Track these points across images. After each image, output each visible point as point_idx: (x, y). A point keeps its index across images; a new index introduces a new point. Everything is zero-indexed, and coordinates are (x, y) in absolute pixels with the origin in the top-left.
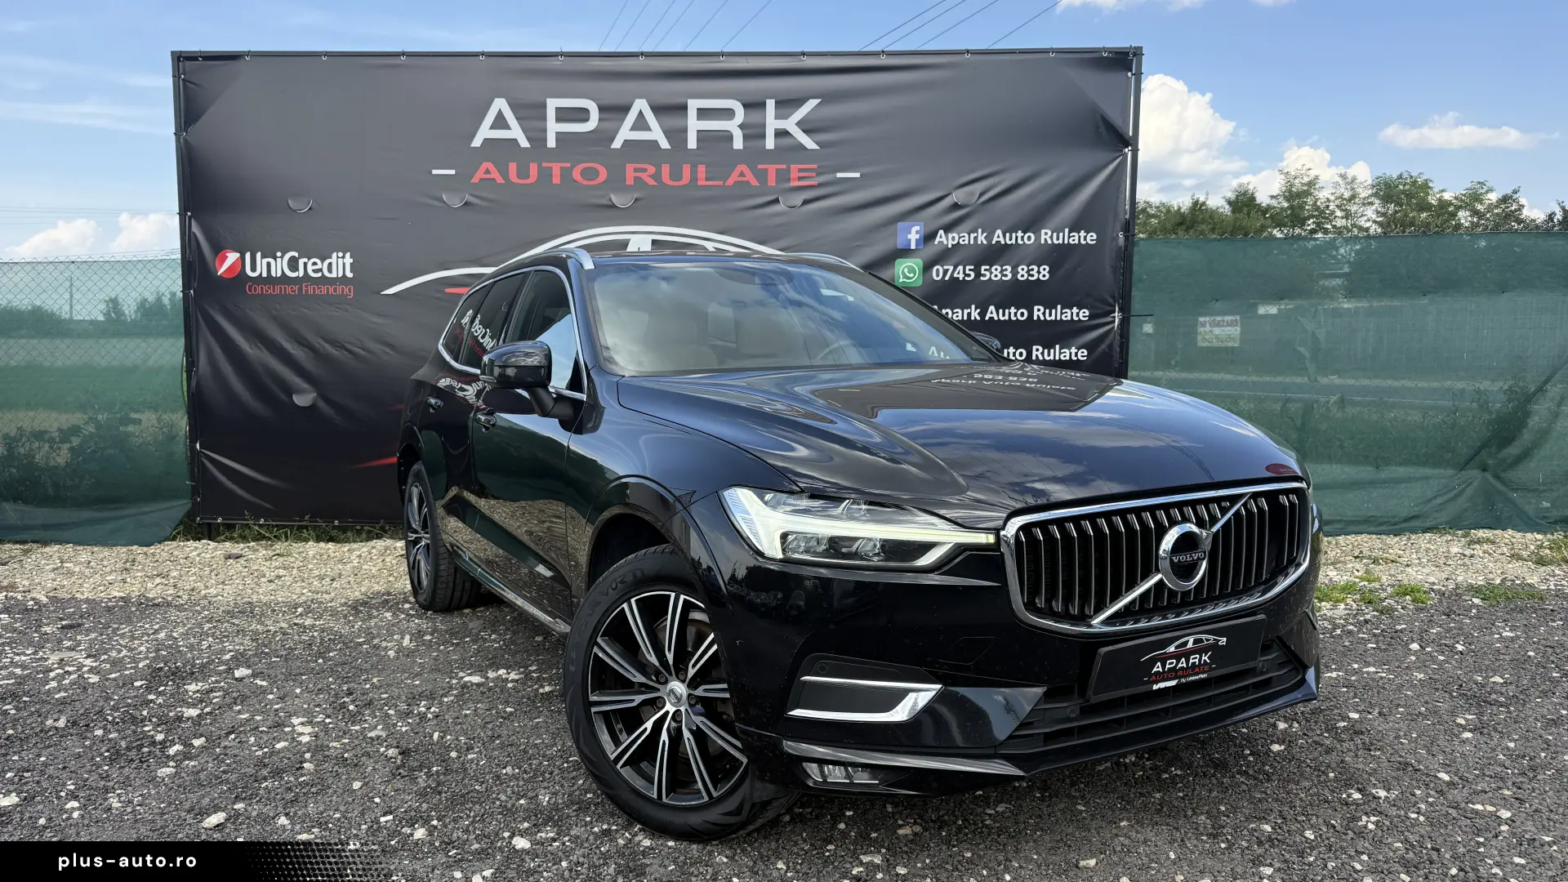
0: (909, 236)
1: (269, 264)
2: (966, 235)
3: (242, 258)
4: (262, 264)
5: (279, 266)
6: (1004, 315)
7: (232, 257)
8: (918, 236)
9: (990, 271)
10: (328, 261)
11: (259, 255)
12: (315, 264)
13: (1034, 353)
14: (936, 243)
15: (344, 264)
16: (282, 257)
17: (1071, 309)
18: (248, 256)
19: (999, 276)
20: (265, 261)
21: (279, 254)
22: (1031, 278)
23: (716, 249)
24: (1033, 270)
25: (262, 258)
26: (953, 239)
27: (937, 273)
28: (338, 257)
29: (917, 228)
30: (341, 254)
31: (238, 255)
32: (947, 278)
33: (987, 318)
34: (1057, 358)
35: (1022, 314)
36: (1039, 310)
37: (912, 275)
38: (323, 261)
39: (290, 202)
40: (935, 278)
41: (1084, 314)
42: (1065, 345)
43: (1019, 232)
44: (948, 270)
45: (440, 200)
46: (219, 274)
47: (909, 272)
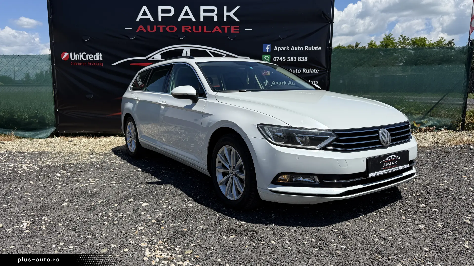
0: (266, 48)
1: (77, 56)
2: (283, 48)
3: (69, 55)
5: (81, 57)
6: (294, 71)
7: (66, 54)
8: (269, 48)
9: (290, 58)
10: (95, 55)
11: (74, 54)
14: (274, 50)
15: (100, 56)
16: (81, 54)
18: (71, 54)
19: (293, 60)
20: (76, 55)
21: (80, 53)
22: (302, 61)
23: (210, 52)
25: (75, 54)
26: (279, 49)
28: (98, 54)
29: (269, 46)
30: (99, 53)
31: (68, 53)
32: (277, 61)
35: (299, 71)
37: (267, 60)
38: (93, 56)
39: (83, 38)
40: (274, 60)
43: (299, 47)
44: (278, 58)
45: (128, 37)
46: (62, 59)
47: (266, 59)
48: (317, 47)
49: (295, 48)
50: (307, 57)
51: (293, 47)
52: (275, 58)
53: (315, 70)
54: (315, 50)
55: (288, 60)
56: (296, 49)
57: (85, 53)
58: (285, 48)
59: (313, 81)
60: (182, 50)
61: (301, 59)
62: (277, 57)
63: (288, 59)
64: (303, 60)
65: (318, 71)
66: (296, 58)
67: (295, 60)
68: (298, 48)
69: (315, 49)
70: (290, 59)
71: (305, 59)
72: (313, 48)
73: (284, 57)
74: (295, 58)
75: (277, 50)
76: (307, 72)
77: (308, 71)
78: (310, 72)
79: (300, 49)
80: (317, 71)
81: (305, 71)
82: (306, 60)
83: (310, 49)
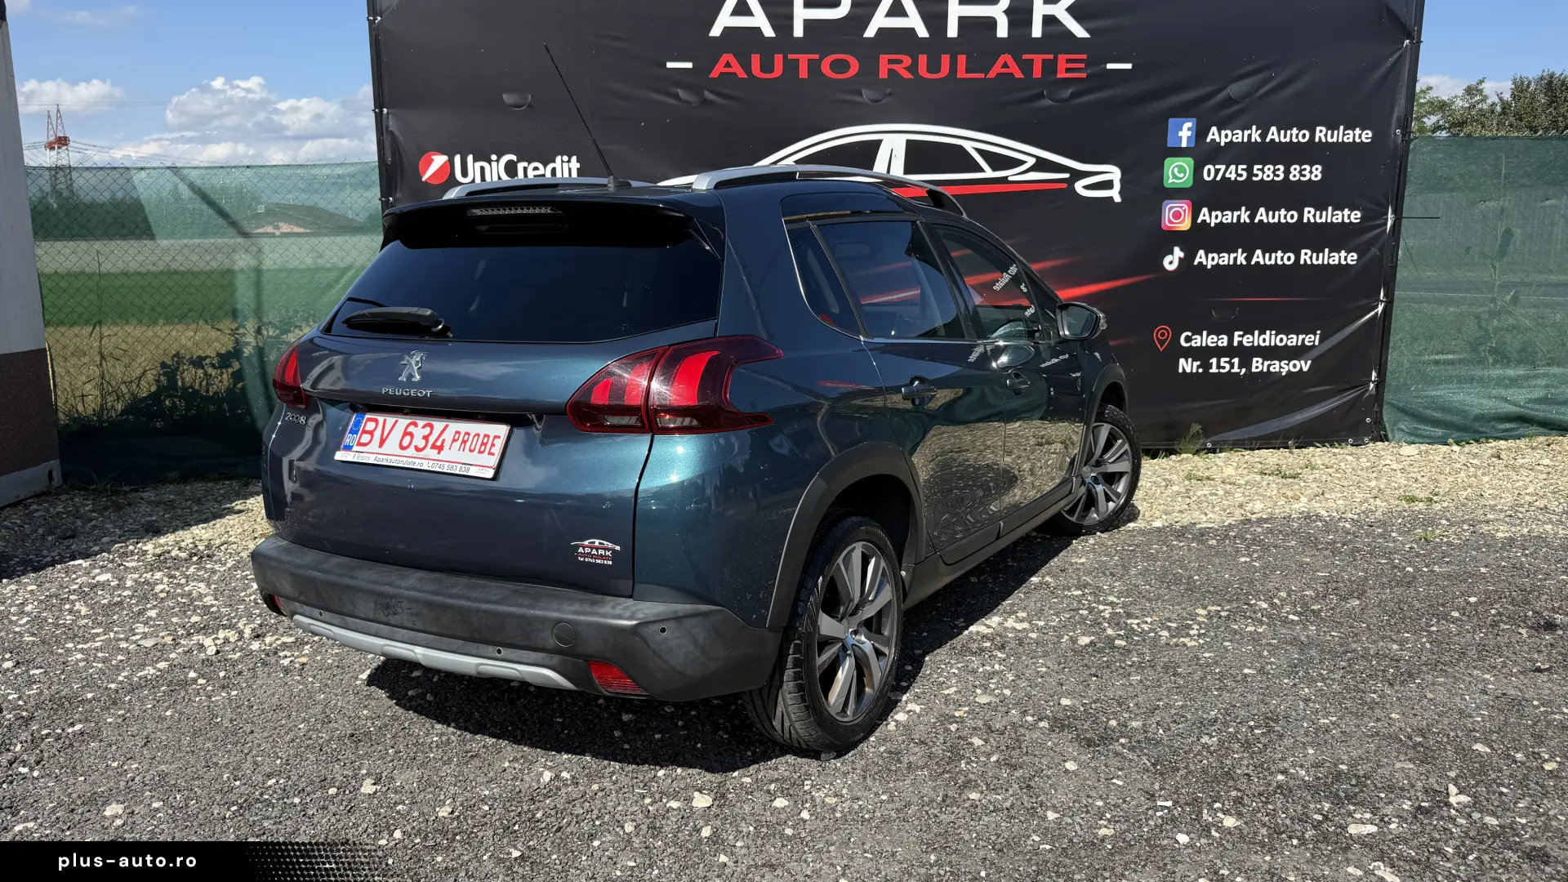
0: (1180, 134)
1: (482, 169)
2: (1240, 132)
3: (451, 162)
4: (474, 167)
5: (495, 172)
6: (1273, 217)
7: (439, 160)
8: (1189, 133)
9: (1262, 170)
10: (550, 166)
11: (470, 158)
12: (536, 169)
13: (1303, 257)
14: (1208, 140)
15: (570, 169)
16: (498, 161)
17: (1342, 210)
18: (457, 159)
19: (1272, 176)
20: (478, 164)
21: (494, 157)
22: (1302, 179)
23: (977, 150)
24: (1305, 169)
25: (475, 160)
26: (1226, 136)
27: (1209, 173)
28: (562, 161)
29: (1188, 125)
30: (566, 158)
31: (444, 158)
32: (1218, 178)
33: (1256, 221)
34: (1326, 262)
35: (1292, 217)
36: (1309, 212)
37: (1182, 175)
38: (545, 167)
39: (504, 96)
40: (1206, 177)
41: (1355, 216)
42: (1335, 249)
43: (1295, 129)
44: (1219, 170)
45: (677, 97)
46: (424, 179)
47: (1179, 172)
48: (1358, 131)
49: (1282, 132)
50: (1320, 167)
51: (1274, 129)
52: (1209, 170)
53: (1346, 212)
54: (1351, 140)
55: (1257, 175)
56: (1285, 137)
57: (514, 158)
58: (1247, 133)
59: (1339, 252)
60: (877, 144)
61: (1300, 172)
62: (1217, 167)
63: (1255, 172)
64: (1304, 176)
65: (1359, 215)
66: (1281, 167)
67: (1278, 176)
68: (1291, 134)
69: (1351, 136)
70: (1264, 173)
71: (1315, 172)
72: (1344, 135)
73: (1240, 167)
74: (1279, 169)
75: (1218, 140)
76: (1318, 221)
77: (1321, 217)
78: (1329, 221)
79: (1297, 135)
80: (1352, 217)
81: (1311, 216)
82: (1316, 176)
83: (1332, 137)
